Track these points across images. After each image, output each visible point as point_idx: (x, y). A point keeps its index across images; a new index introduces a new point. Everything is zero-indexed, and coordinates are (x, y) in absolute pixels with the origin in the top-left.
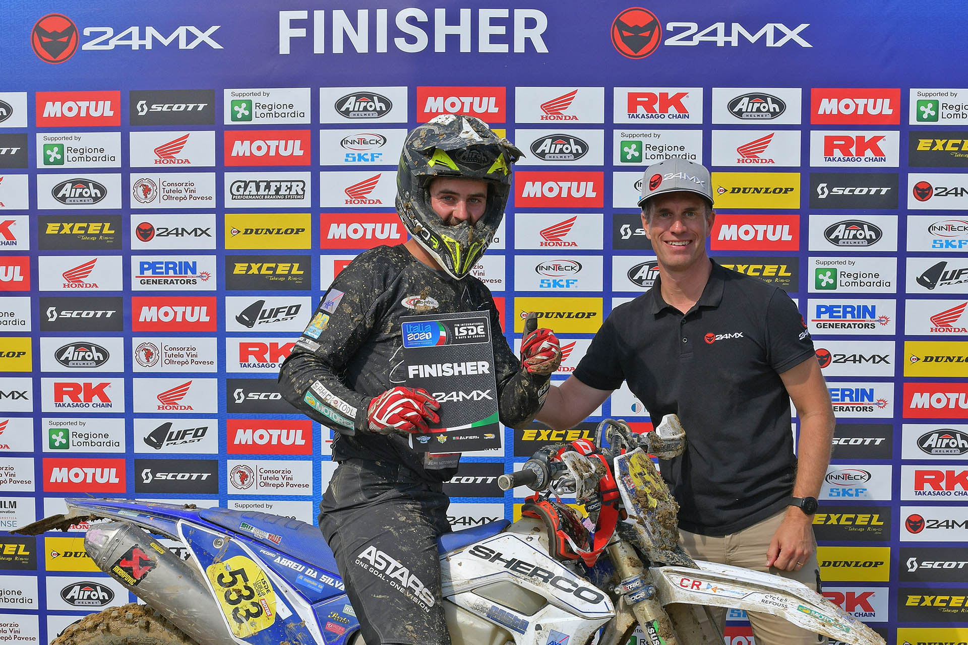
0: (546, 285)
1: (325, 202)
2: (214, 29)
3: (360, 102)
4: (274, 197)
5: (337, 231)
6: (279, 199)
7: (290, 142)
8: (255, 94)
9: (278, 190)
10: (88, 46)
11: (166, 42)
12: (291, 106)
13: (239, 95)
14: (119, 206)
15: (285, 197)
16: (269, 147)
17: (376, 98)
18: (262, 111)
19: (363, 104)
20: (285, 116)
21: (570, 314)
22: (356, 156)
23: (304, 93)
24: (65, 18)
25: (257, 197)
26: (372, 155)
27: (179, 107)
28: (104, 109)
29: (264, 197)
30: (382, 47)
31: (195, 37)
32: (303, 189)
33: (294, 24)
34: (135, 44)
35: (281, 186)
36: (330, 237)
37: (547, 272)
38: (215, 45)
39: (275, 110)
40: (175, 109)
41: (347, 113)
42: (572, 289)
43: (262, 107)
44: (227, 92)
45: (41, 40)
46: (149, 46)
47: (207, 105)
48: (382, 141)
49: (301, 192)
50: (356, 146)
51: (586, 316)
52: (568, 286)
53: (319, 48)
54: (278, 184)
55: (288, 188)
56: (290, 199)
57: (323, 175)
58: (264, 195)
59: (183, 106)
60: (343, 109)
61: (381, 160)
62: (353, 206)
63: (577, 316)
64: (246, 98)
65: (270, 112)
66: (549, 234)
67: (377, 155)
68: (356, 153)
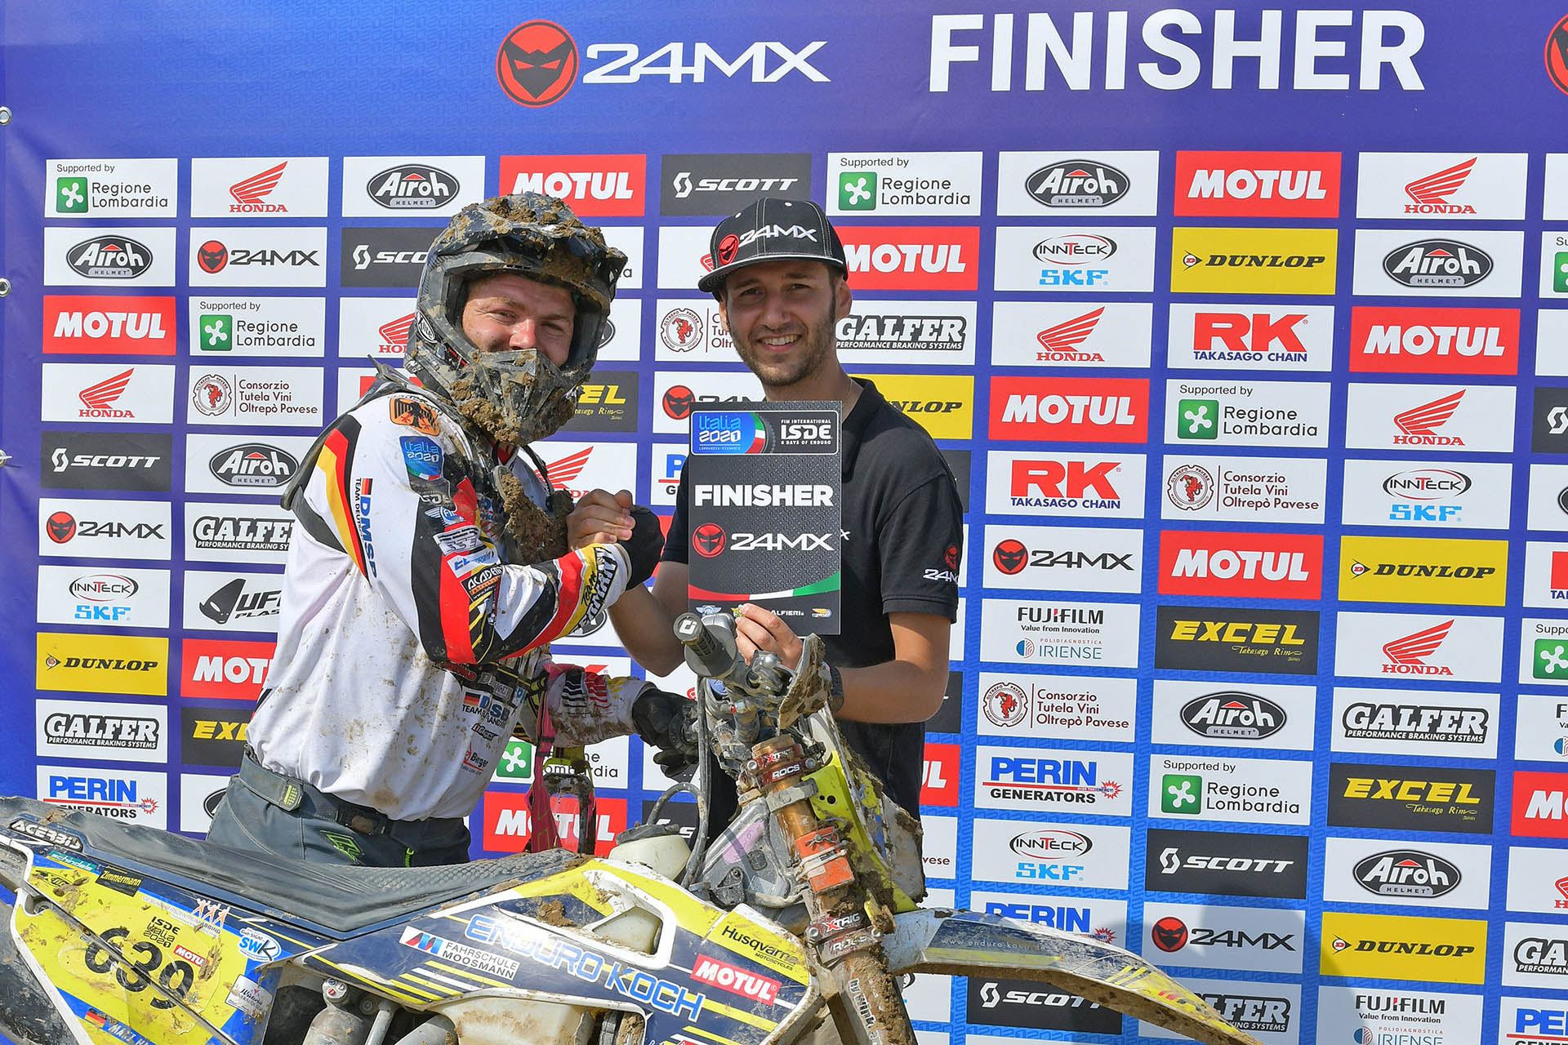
0: (1402, 515)
1: (1000, 356)
2: (815, 46)
3: (1072, 179)
4: (909, 345)
5: (1019, 409)
6: (917, 349)
7: (943, 249)
8: (882, 163)
9: (917, 333)
10: (593, 77)
11: (729, 70)
12: (946, 184)
13: (854, 164)
14: (635, 356)
15: (928, 346)
16: (904, 256)
17: (1100, 172)
18: (894, 192)
19: (1077, 182)
20: (934, 203)
21: (1444, 569)
22: (1060, 274)
23: (973, 161)
24: (553, 26)
25: (878, 345)
26: (1090, 273)
27: (747, 185)
28: (617, 186)
29: (891, 345)
30: (1115, 79)
31: (783, 61)
32: (961, 333)
33: (959, 38)
34: (675, 72)
35: (922, 326)
36: (1007, 418)
37: (1405, 492)
38: (816, 76)
39: (917, 191)
40: (740, 187)
41: (1046, 197)
42: (1451, 523)
43: (895, 185)
44: (834, 159)
45: (512, 65)
46: (699, 77)
47: (796, 180)
48: (1109, 249)
49: (957, 338)
50: (1061, 256)
51: (1475, 574)
52: (1443, 518)
53: (1001, 81)
54: (917, 323)
55: (935, 330)
56: (937, 349)
57: (999, 307)
58: (892, 342)
59: (755, 183)
60: (1040, 190)
61: (1106, 283)
62: (1051, 363)
63: (1458, 574)
64: (866, 169)
65: (908, 194)
66: (1409, 422)
67: (1099, 274)
68: (1061, 269)
